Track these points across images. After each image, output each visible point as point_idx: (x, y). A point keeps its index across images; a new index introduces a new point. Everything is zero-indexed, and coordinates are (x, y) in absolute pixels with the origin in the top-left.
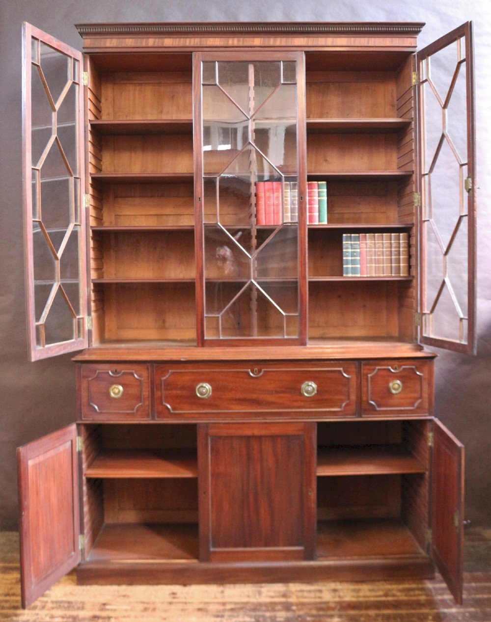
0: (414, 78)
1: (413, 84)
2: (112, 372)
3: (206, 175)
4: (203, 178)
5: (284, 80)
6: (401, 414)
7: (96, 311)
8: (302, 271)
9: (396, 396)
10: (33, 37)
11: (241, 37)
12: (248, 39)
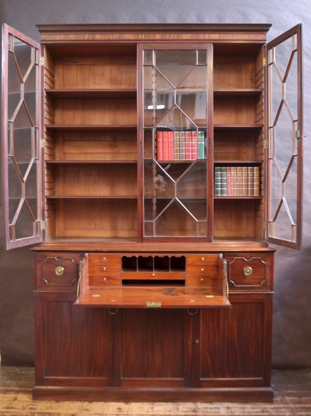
0: (264, 62)
1: (264, 65)
2: (57, 258)
3: (145, 127)
4: (144, 128)
5: (198, 63)
6: (251, 289)
7: (48, 217)
8: (209, 192)
9: (248, 277)
10: (9, 34)
11: (146, 34)
12: (151, 35)
